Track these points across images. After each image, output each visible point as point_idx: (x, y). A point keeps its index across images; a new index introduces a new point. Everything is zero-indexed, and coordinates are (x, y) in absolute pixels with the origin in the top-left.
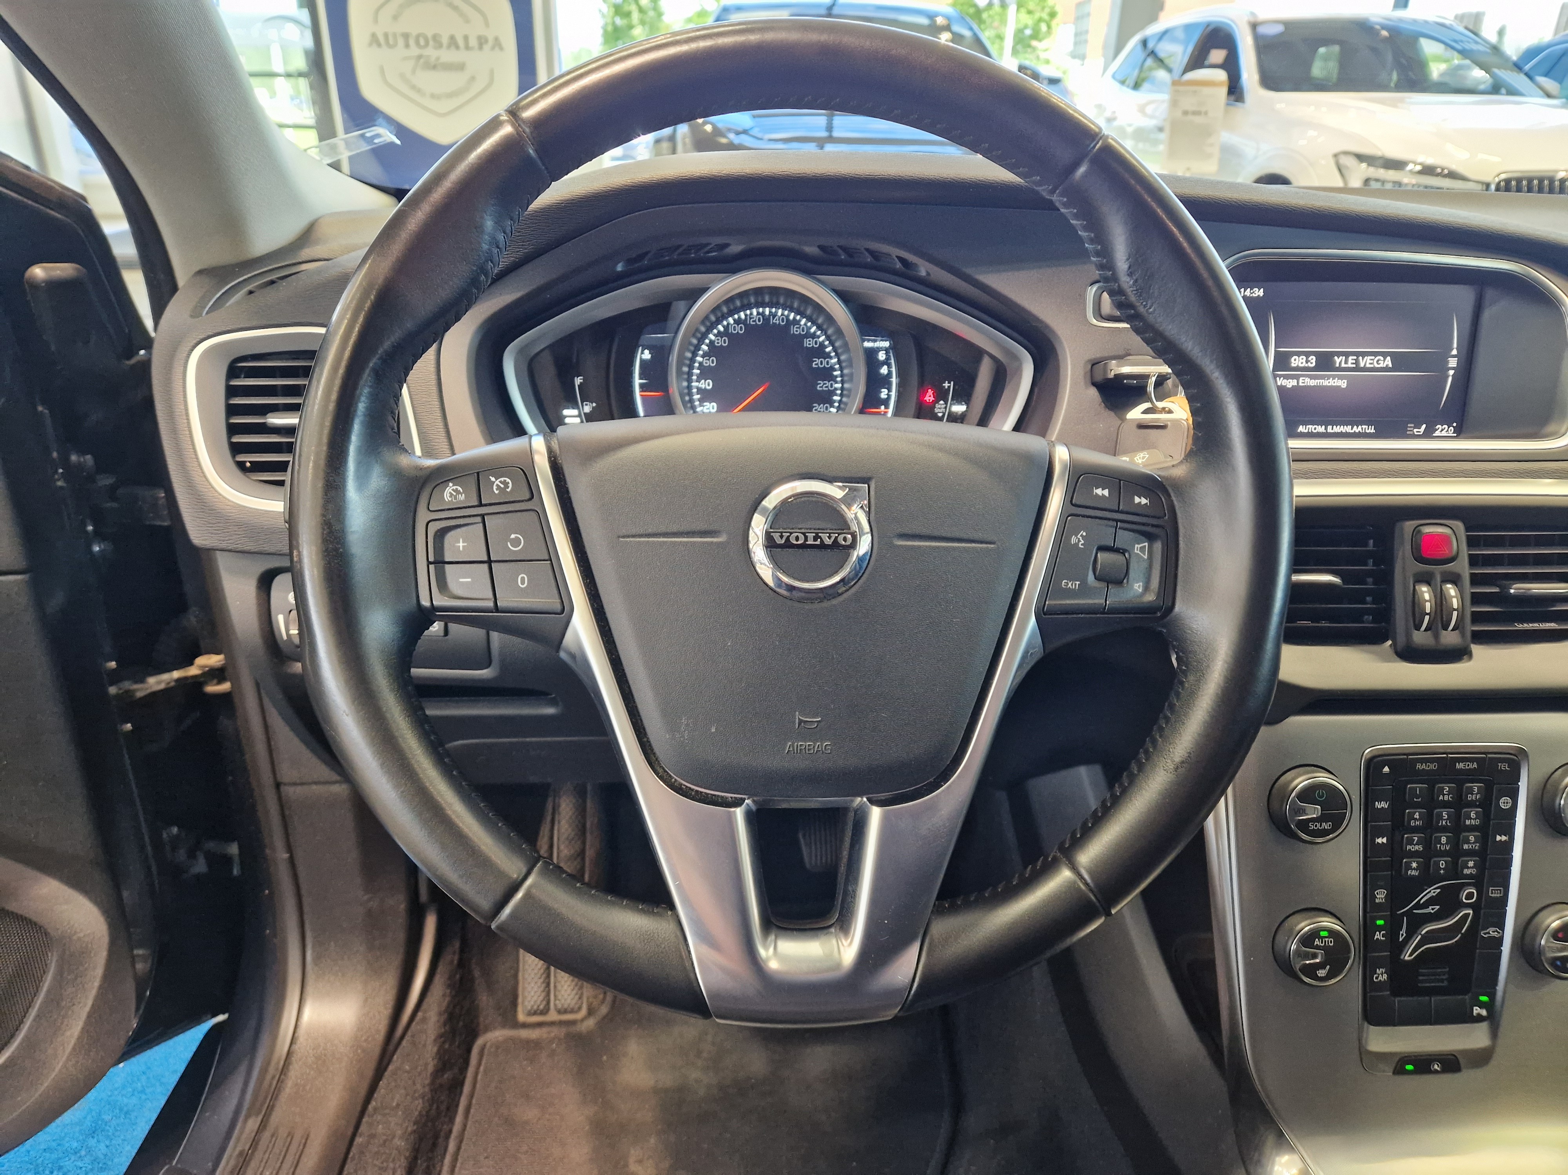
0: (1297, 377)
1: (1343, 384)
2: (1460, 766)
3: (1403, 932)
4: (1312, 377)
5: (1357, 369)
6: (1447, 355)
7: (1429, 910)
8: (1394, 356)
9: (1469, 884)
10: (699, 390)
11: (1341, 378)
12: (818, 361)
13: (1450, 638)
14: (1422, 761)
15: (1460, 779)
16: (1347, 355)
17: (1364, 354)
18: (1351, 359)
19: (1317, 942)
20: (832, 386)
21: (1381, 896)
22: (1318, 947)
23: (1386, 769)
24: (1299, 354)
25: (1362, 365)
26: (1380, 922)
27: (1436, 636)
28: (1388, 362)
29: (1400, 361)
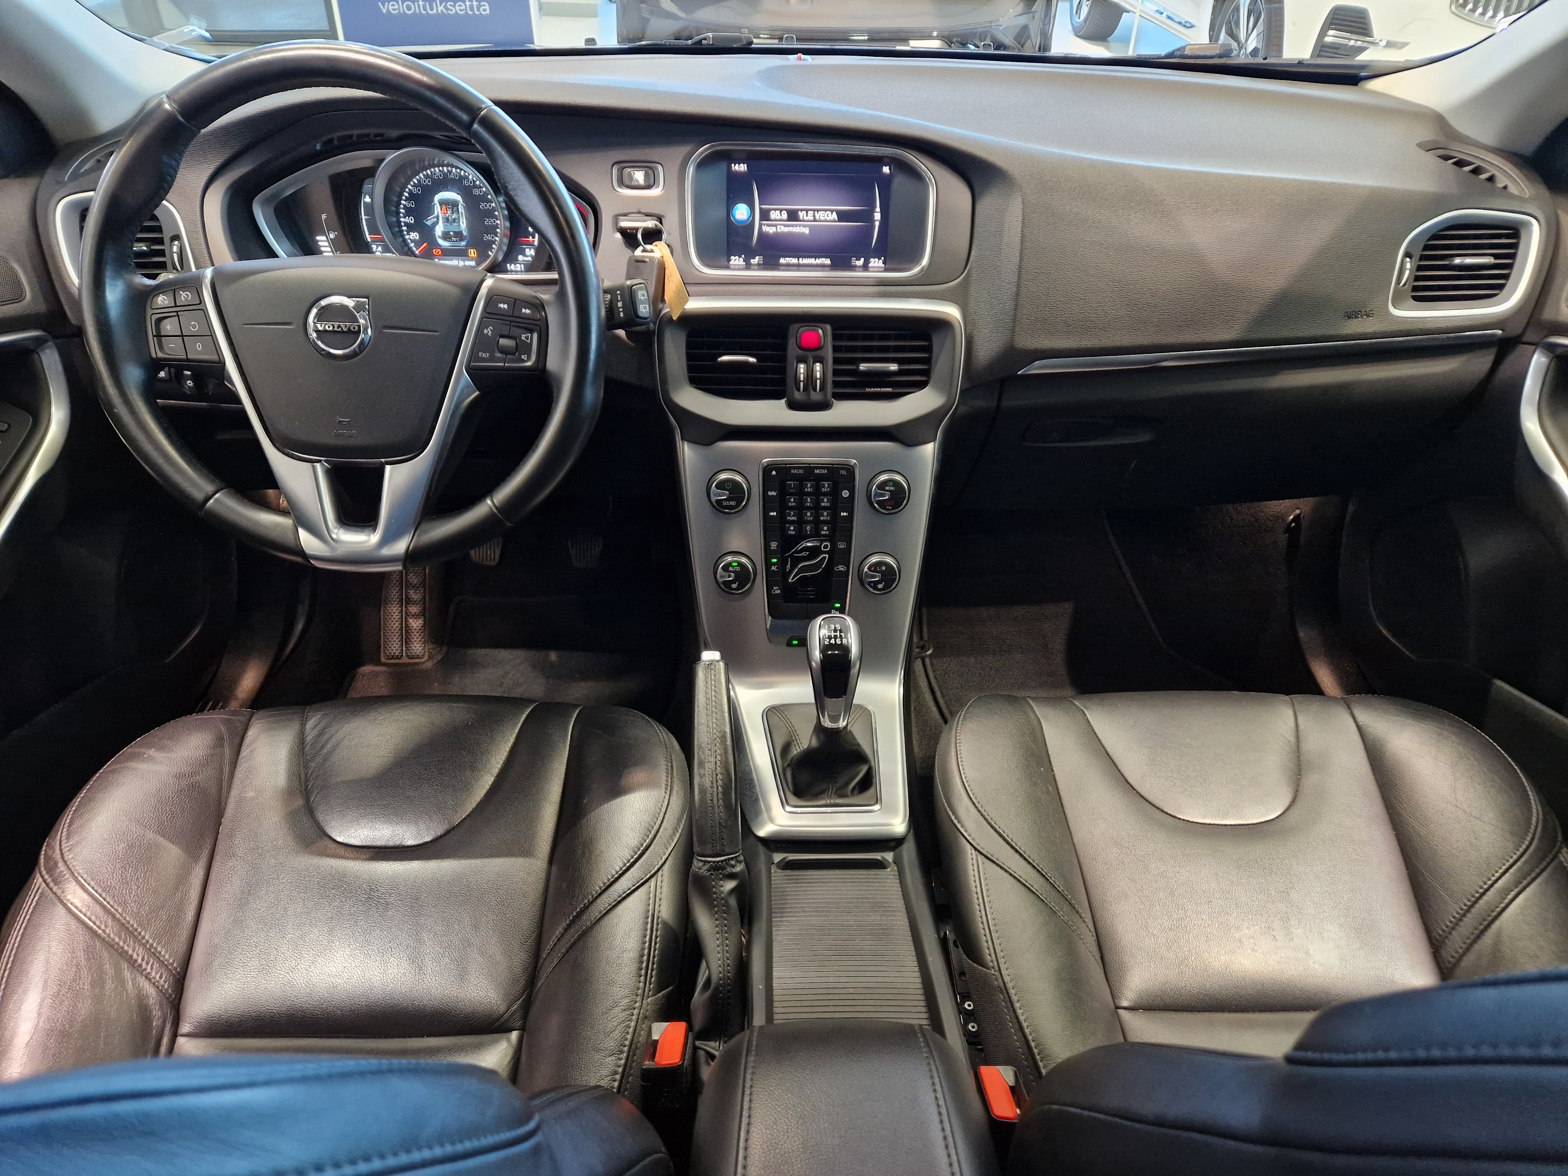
0: (776, 226)
1: (806, 231)
2: (817, 471)
3: (788, 566)
4: (785, 226)
5: (815, 220)
6: (872, 211)
7: (803, 554)
8: (839, 213)
9: (826, 540)
10: (406, 224)
11: (804, 226)
12: (483, 205)
13: (816, 396)
14: (794, 468)
15: (819, 479)
16: (807, 211)
17: (818, 211)
18: (810, 213)
19: (731, 569)
20: (495, 222)
21: (774, 545)
22: (731, 572)
23: (774, 473)
24: (775, 210)
25: (817, 218)
26: (775, 560)
27: (809, 395)
28: (835, 216)
29: (843, 216)
